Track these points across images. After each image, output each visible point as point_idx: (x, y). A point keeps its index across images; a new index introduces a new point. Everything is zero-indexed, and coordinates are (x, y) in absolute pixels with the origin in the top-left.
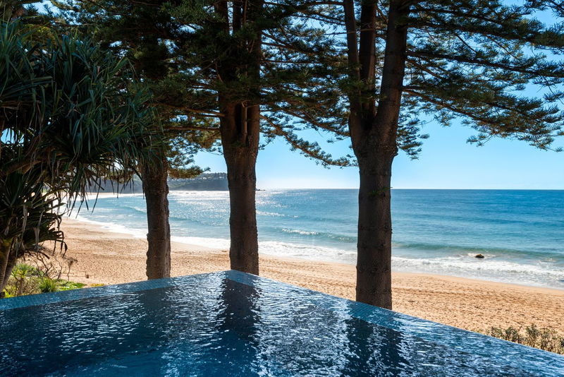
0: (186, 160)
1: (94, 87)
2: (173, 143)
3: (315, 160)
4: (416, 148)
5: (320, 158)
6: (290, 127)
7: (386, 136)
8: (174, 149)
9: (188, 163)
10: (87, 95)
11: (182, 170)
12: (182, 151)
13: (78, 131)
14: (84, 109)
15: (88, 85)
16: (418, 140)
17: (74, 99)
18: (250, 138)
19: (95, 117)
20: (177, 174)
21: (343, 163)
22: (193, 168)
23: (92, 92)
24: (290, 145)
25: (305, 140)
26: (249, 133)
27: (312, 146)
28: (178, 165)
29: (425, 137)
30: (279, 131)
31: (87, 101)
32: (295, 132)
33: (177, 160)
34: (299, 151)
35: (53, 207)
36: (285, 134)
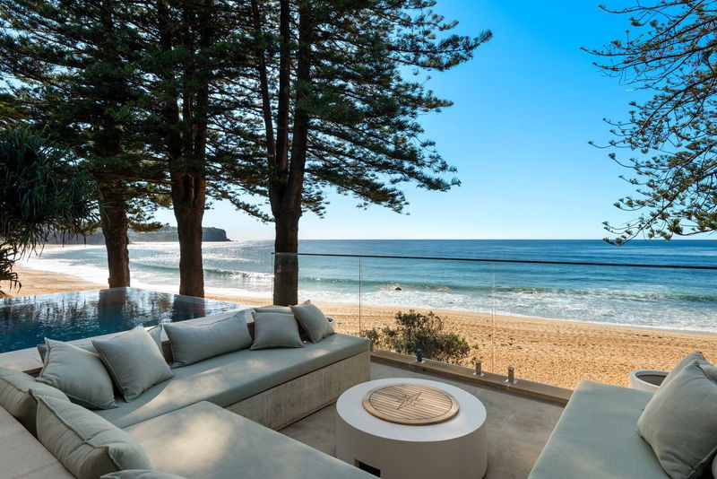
0: (147, 217)
1: (41, 170)
2: (135, 203)
3: (255, 218)
4: (322, 211)
5: (259, 216)
6: (233, 192)
7: (293, 202)
8: (135, 207)
9: (149, 218)
10: (34, 175)
11: (143, 225)
12: (144, 209)
13: (26, 201)
14: (32, 185)
15: (35, 168)
16: (323, 205)
17: (25, 177)
18: (197, 201)
19: (40, 191)
20: (138, 228)
21: (266, 219)
22: (153, 223)
23: (39, 173)
24: (235, 207)
25: (246, 203)
26: (196, 197)
27: (253, 207)
28: (140, 221)
29: (327, 203)
30: (225, 195)
31: (36, 179)
32: (238, 197)
33: (139, 216)
34: (242, 211)
35: (7, 255)
36: (230, 198)
